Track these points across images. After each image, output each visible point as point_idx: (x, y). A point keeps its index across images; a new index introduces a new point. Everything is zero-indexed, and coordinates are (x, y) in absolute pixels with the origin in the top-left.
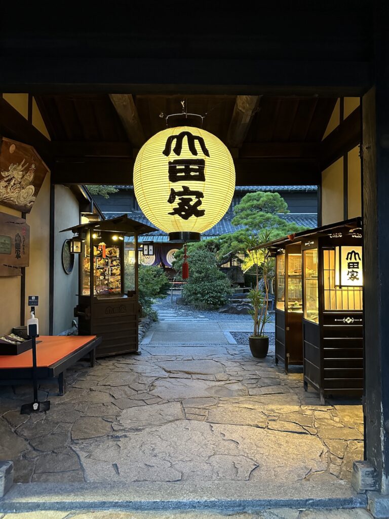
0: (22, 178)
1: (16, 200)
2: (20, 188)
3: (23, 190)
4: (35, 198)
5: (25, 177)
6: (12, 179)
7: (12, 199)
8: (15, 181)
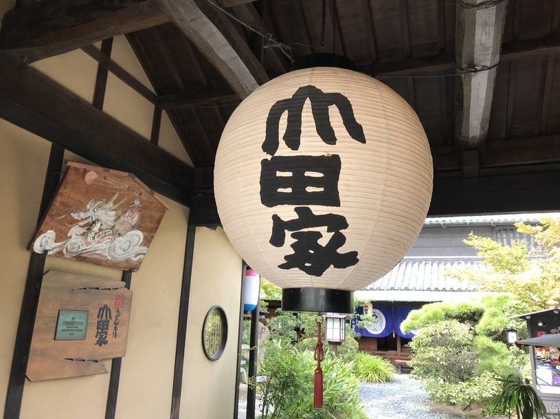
0: (115, 221)
1: (106, 254)
2: (113, 234)
3: (121, 238)
4: (146, 248)
5: (122, 219)
6: (94, 222)
7: (97, 252)
8: (101, 225)
